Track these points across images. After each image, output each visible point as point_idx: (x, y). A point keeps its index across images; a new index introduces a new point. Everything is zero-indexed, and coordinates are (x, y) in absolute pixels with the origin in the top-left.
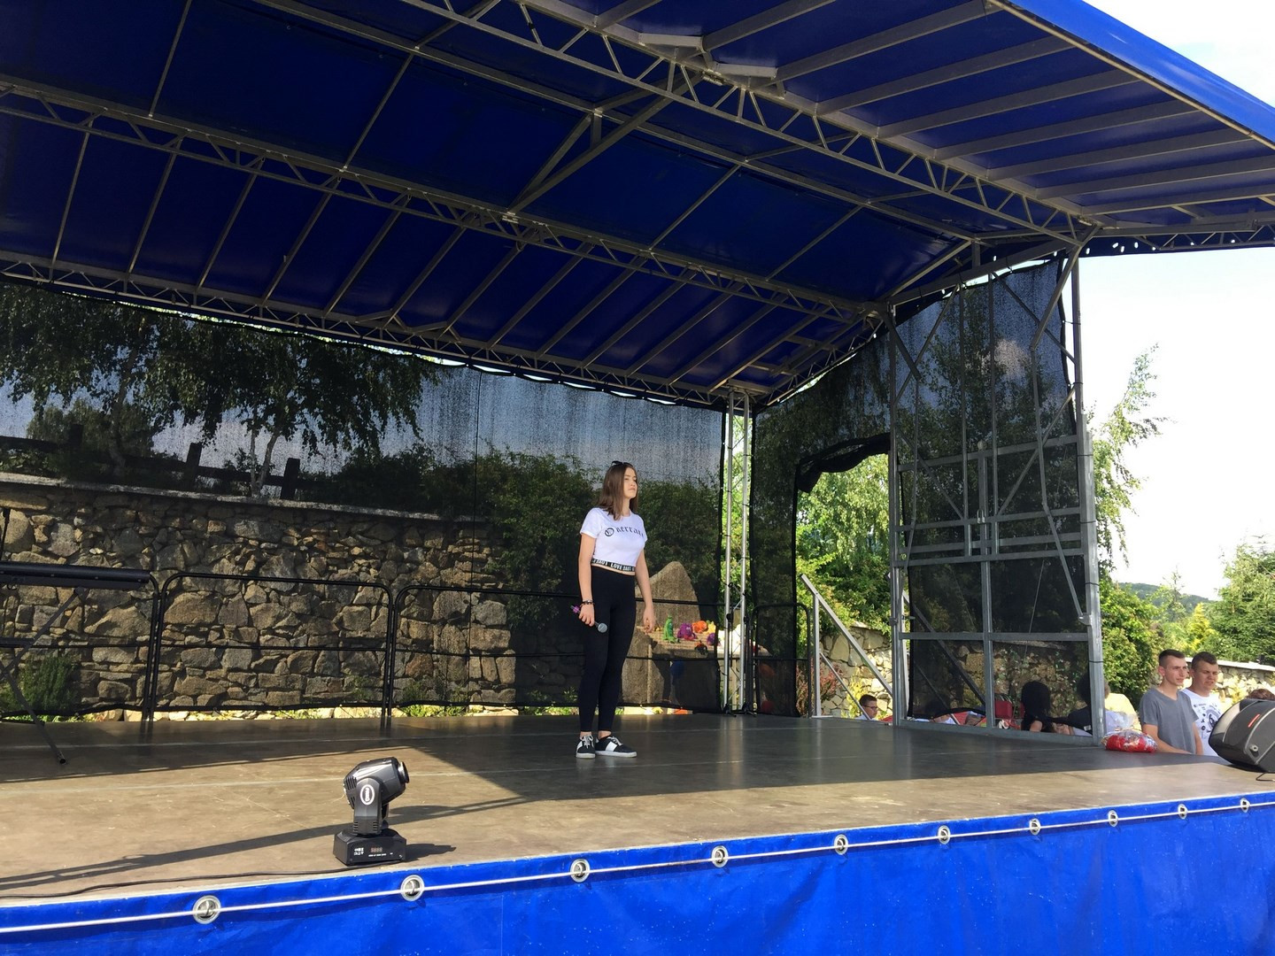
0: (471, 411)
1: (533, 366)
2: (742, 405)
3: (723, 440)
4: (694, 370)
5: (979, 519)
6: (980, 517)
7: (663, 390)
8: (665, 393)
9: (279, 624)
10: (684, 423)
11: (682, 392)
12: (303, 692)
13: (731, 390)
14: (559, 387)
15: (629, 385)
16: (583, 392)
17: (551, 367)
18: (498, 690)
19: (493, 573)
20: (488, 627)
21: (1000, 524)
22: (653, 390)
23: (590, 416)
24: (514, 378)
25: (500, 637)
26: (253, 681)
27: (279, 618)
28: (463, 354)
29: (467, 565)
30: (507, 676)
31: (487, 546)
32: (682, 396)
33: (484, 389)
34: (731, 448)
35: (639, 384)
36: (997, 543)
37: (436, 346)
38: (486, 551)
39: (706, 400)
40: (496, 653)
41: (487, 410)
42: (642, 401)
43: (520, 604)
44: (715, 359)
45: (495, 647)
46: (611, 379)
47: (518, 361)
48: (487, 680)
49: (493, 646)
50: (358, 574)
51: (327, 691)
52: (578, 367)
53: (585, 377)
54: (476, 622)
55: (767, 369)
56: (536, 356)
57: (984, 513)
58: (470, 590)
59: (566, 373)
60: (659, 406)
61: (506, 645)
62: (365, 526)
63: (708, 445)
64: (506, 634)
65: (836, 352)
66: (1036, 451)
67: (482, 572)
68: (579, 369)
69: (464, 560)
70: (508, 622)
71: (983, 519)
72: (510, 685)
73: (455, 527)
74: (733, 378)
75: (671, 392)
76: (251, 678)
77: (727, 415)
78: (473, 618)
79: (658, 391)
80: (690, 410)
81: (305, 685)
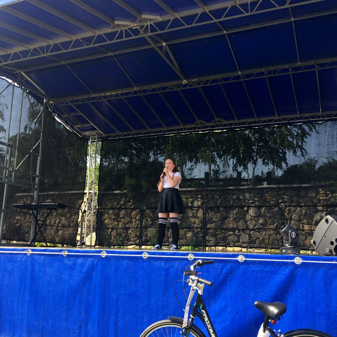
8: (320, 118)
9: (256, 227)
17: (264, 122)
22: (314, 118)
27: (255, 225)
28: (228, 126)
31: (330, 194)
32: (328, 117)
35: (306, 118)
46: (291, 119)
47: (250, 123)
52: (276, 119)
62: (284, 192)
73: (318, 188)
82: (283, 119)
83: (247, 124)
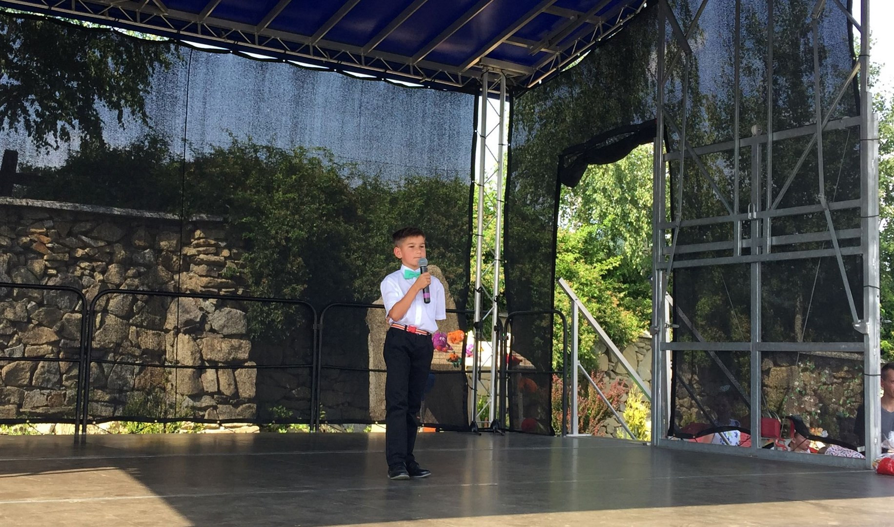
0: (180, 94)
1: (254, 43)
2: (498, 88)
3: (475, 127)
4: (442, 46)
5: (750, 214)
6: (751, 211)
7: (407, 70)
8: (409, 73)
10: (430, 108)
11: (429, 73)
12: (20, 406)
13: (484, 70)
14: (284, 67)
15: (366, 65)
16: (313, 72)
17: (274, 43)
18: (236, 406)
19: (232, 277)
20: (225, 337)
21: (774, 219)
22: (395, 70)
23: (320, 100)
24: (230, 56)
25: (240, 347)
28: (170, 28)
29: (202, 269)
30: (247, 390)
32: (428, 77)
33: (195, 68)
34: (484, 137)
35: (379, 64)
36: (770, 241)
37: (138, 19)
38: (226, 253)
39: (457, 82)
40: (234, 365)
41: (198, 92)
42: (382, 83)
43: (262, 311)
44: (466, 33)
45: (233, 358)
46: (345, 57)
47: (235, 36)
48: (223, 394)
49: (231, 357)
50: (81, 278)
51: (46, 406)
52: (306, 44)
53: (315, 55)
55: (526, 46)
56: (256, 31)
57: (757, 206)
58: (205, 296)
59: (292, 51)
60: (401, 88)
61: (246, 356)
62: (88, 226)
63: (458, 133)
64: (246, 344)
65: (603, 25)
66: (815, 136)
67: (220, 276)
68: (308, 46)
69: (201, 263)
70: (249, 331)
71: (755, 214)
72: (250, 400)
73: (190, 227)
74: (487, 56)
75: (416, 73)
77: (480, 98)
78: (207, 327)
79: (401, 72)
80: (438, 93)
81: (22, 398)
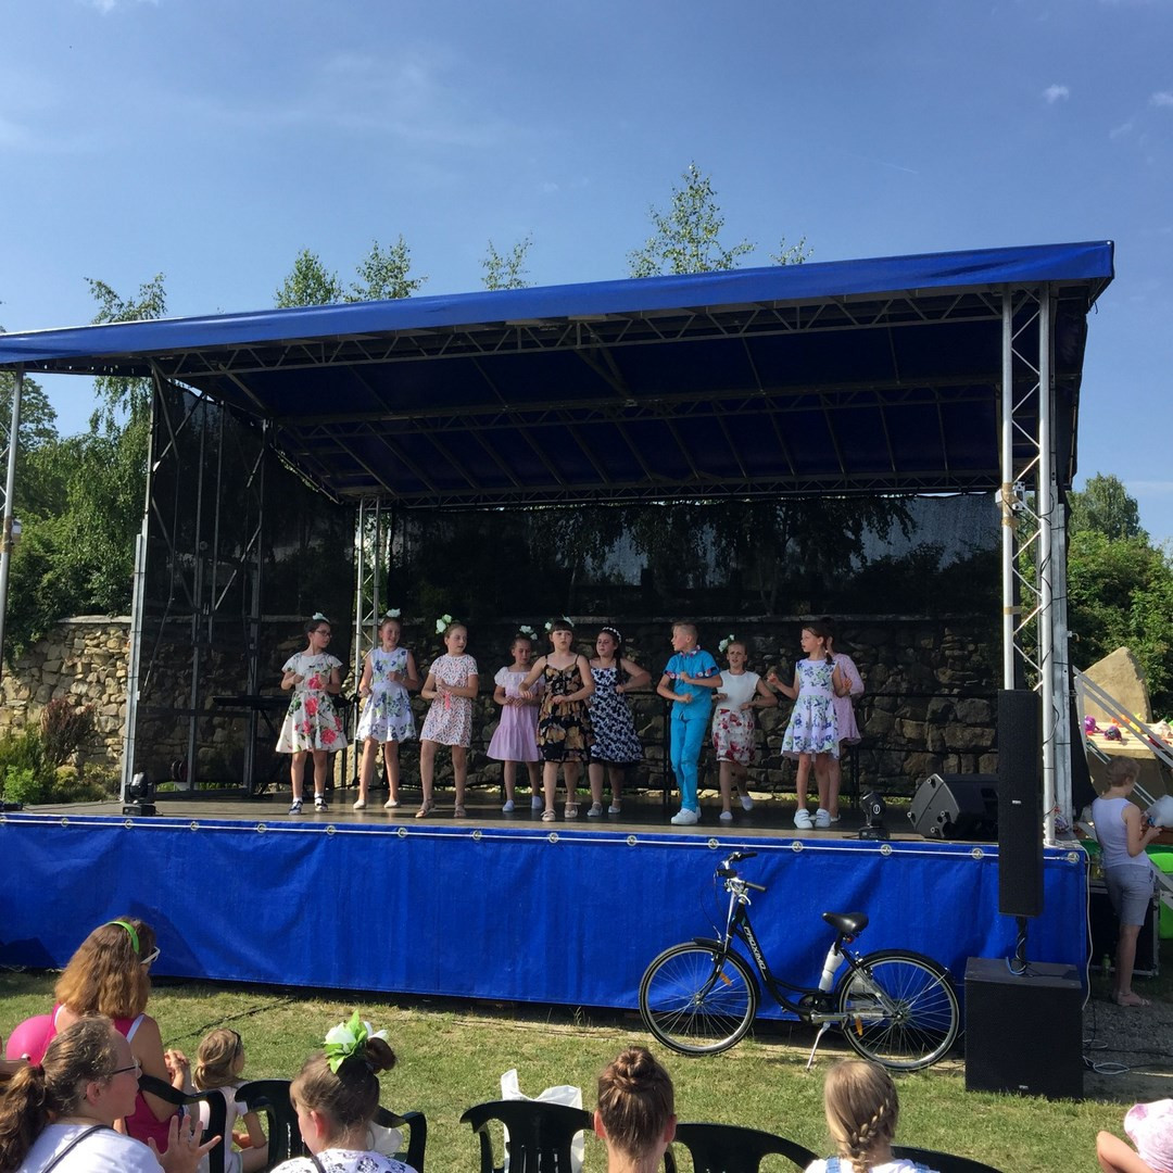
7: (941, 482)
19: (977, 669)
20: (969, 725)
25: (982, 735)
26: (763, 776)
31: (970, 642)
40: (977, 751)
45: (975, 745)
49: (973, 744)
54: (956, 720)
60: (935, 500)
61: (989, 743)
62: (853, 633)
64: (989, 732)
67: (963, 669)
73: (940, 626)
76: (761, 773)
78: (951, 717)
82: (859, 481)
83: (773, 490)
